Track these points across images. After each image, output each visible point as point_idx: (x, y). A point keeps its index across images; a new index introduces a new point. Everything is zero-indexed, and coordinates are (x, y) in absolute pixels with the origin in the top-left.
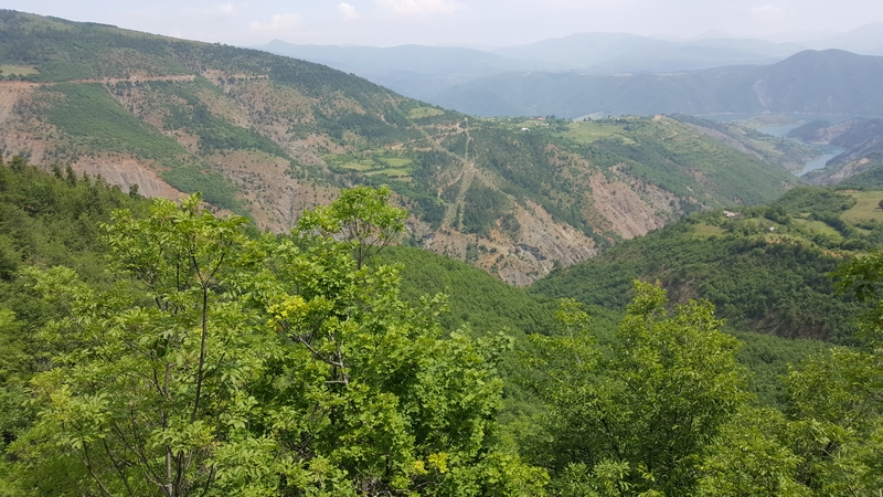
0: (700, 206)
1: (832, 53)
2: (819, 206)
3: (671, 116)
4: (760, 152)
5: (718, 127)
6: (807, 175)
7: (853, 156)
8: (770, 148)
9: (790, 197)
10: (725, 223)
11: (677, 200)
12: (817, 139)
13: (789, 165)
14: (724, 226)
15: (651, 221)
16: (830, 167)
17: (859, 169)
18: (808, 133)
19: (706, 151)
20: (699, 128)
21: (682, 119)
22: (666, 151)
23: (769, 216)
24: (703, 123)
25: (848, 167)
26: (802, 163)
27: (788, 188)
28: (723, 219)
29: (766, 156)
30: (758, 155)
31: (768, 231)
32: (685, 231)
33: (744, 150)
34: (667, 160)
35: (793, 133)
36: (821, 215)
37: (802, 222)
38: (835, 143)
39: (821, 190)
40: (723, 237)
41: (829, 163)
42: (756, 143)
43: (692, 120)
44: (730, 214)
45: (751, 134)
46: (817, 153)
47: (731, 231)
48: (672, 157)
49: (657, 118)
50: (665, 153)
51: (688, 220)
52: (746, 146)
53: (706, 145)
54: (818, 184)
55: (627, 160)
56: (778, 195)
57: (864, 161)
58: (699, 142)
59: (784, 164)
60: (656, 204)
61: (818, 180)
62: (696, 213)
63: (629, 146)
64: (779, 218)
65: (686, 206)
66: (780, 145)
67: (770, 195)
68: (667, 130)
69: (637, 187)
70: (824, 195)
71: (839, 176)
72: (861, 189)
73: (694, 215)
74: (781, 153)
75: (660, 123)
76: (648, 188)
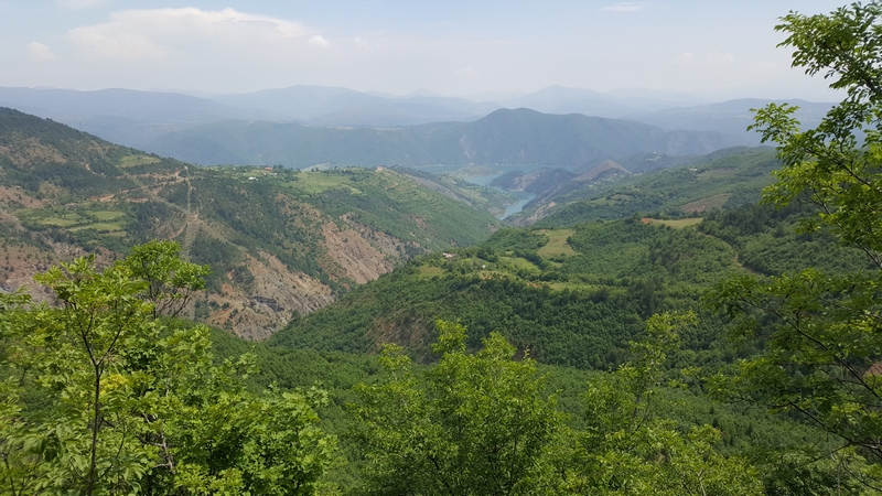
0: (422, 250)
1: (522, 111)
2: (520, 244)
3: (391, 168)
4: (469, 199)
5: (433, 178)
6: (508, 218)
7: (543, 201)
8: (477, 196)
9: (496, 238)
10: (445, 264)
11: (402, 245)
12: (514, 187)
13: (493, 210)
14: (444, 266)
15: (382, 266)
16: (526, 211)
17: (549, 211)
18: (506, 182)
19: (424, 200)
20: (417, 179)
21: (402, 170)
22: (389, 200)
23: (481, 256)
24: (419, 174)
25: (540, 210)
26: (503, 208)
27: (494, 230)
28: (443, 260)
29: (474, 203)
30: (467, 202)
31: (480, 269)
32: (412, 273)
33: (456, 198)
34: (392, 209)
35: (495, 183)
36: (522, 252)
37: (508, 259)
38: (528, 190)
39: (520, 231)
40: (445, 276)
41: (525, 207)
42: (465, 191)
43: (410, 171)
44: (448, 256)
45: (461, 184)
46: (514, 199)
47: (450, 270)
48: (395, 205)
49: (380, 169)
50: (389, 202)
51: (414, 263)
52: (458, 195)
53: (423, 195)
54: (517, 226)
55: (356, 208)
56: (486, 237)
57: (553, 204)
58: (418, 191)
59: (489, 210)
60: (385, 250)
61: (517, 222)
62: (419, 256)
63: (356, 196)
64: (489, 256)
65: (411, 251)
66: (485, 193)
67: (480, 237)
68: (389, 181)
69: (366, 234)
70: (523, 235)
71: (534, 218)
72: (552, 229)
73: (418, 258)
74: (486, 200)
75: (382, 174)
76: (377, 236)
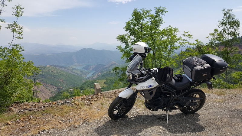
0: (63, 89)
1: (89, 49)
2: (92, 85)
3: (52, 65)
4: (76, 73)
5: (65, 68)
6: (88, 78)
7: (97, 73)
8: (78, 72)
9: (85, 83)
10: (70, 92)
12: (89, 69)
13: (84, 76)
15: (50, 94)
16: (93, 76)
17: (99, 75)
18: (87, 68)
19: (62, 74)
20: (60, 68)
21: (55, 66)
23: (81, 89)
25: (96, 75)
26: (86, 75)
27: (84, 81)
29: (78, 74)
31: (81, 92)
33: (72, 73)
35: (83, 68)
36: (92, 87)
37: (88, 89)
38: (93, 70)
39: (92, 81)
42: (75, 71)
43: (58, 66)
44: (71, 90)
45: (74, 69)
46: (89, 72)
47: (72, 94)
48: (54, 76)
49: (48, 66)
50: (51, 75)
54: (91, 80)
55: (41, 78)
56: (82, 83)
57: (100, 73)
58: (60, 72)
59: (82, 76)
60: (51, 90)
61: (90, 79)
62: (62, 91)
63: (41, 74)
64: (83, 89)
65: (59, 89)
66: (81, 71)
67: (80, 84)
68: (51, 69)
69: (45, 85)
71: (95, 77)
72: (100, 80)
74: (81, 73)
76: (48, 85)
